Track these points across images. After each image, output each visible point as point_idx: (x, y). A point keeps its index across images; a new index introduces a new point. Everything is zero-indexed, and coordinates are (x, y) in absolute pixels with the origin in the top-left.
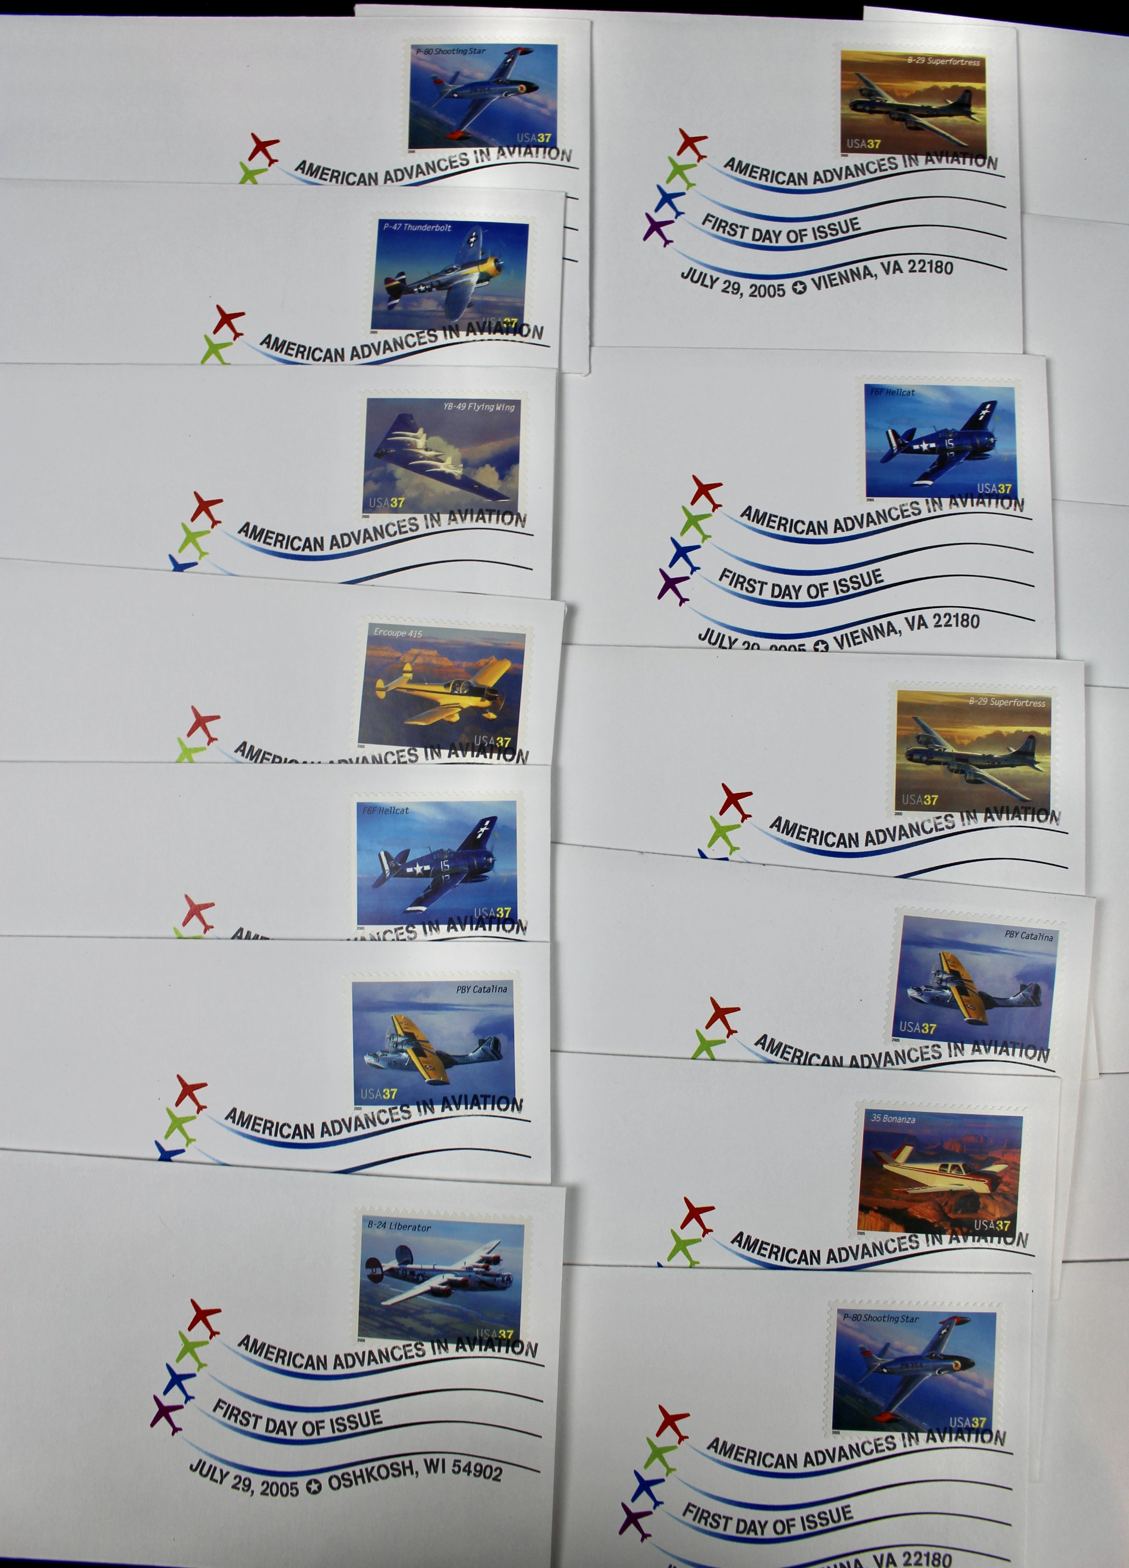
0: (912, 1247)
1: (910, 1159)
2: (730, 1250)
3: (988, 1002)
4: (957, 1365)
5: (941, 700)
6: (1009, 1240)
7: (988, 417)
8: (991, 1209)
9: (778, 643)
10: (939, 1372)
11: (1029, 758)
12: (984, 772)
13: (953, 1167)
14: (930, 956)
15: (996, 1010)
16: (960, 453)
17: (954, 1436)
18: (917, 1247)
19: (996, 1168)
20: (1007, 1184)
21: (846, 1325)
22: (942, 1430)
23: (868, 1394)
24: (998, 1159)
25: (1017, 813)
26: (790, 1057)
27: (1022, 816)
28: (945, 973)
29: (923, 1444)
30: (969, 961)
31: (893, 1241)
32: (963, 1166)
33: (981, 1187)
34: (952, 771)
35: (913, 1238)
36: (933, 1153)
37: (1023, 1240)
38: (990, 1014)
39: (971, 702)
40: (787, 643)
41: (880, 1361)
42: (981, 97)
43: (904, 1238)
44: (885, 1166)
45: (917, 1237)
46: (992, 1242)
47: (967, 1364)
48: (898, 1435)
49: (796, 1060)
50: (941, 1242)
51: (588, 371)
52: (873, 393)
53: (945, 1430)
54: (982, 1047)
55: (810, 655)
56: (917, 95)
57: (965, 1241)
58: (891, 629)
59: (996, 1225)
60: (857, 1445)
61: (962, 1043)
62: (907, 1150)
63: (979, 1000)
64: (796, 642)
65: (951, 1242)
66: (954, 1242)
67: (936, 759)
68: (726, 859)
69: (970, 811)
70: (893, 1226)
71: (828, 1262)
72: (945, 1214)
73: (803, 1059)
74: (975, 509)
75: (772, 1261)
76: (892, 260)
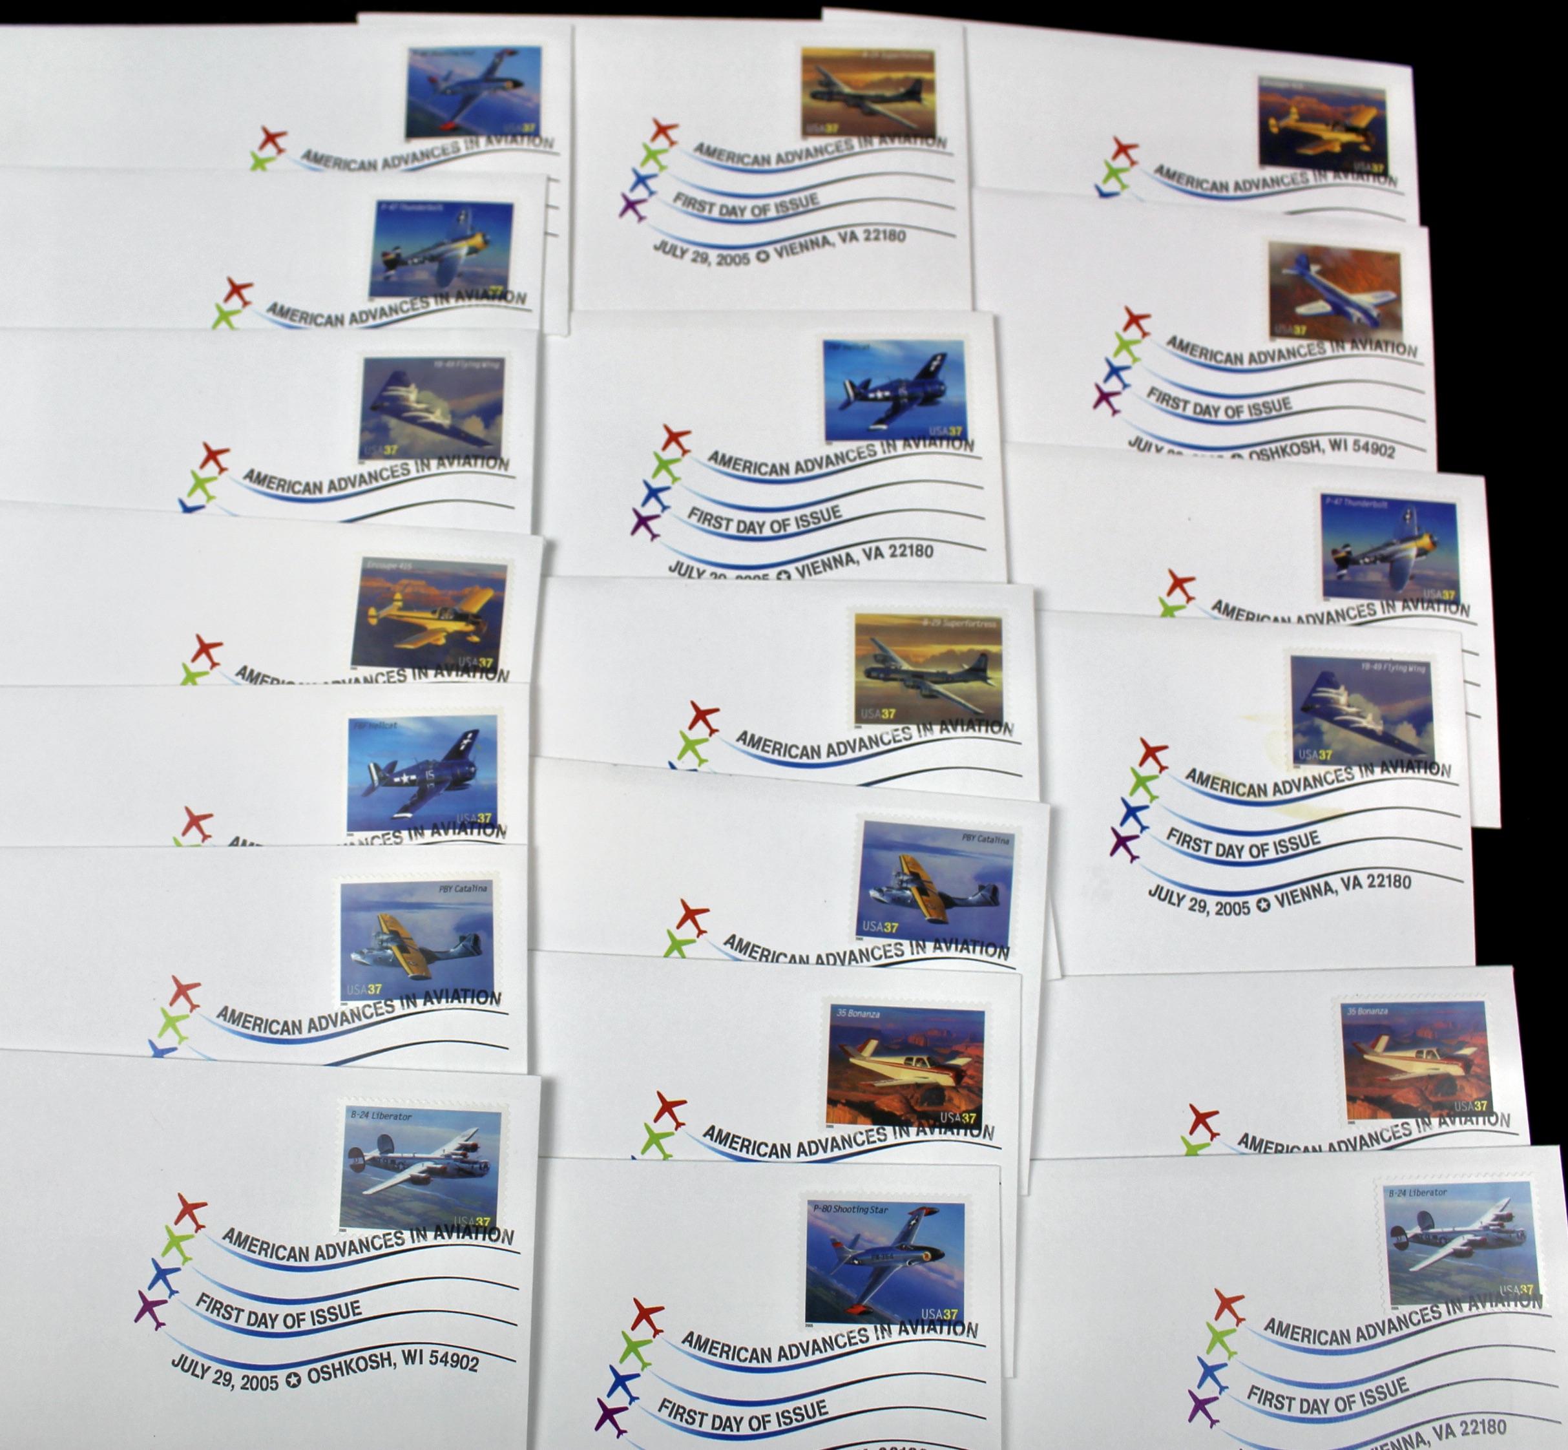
0: (880, 1140)
1: (876, 1053)
2: (702, 1143)
3: (948, 902)
4: (927, 1256)
5: (896, 622)
6: (975, 1132)
7: (938, 368)
8: (956, 1101)
9: (744, 573)
10: (910, 1263)
11: (982, 674)
12: (939, 688)
13: (918, 1060)
14: (891, 859)
15: (955, 909)
16: (912, 399)
17: (926, 1328)
18: (885, 1140)
19: (960, 1061)
20: (971, 1077)
21: (817, 1217)
22: (914, 1322)
23: (840, 1286)
24: (962, 1053)
25: (971, 724)
26: (758, 956)
27: (977, 728)
28: (905, 874)
29: (895, 1337)
30: (930, 865)
31: (861, 1133)
32: (928, 1059)
33: (946, 1080)
34: (908, 686)
35: (881, 1131)
36: (897, 1047)
37: (988, 1133)
38: (950, 913)
39: (925, 623)
40: (752, 573)
41: (851, 1253)
42: (931, 86)
43: (872, 1130)
44: (852, 1060)
45: (884, 1129)
46: (958, 1134)
47: (937, 1255)
48: (870, 1328)
49: (764, 959)
50: (908, 1134)
51: (566, 332)
52: (832, 349)
53: (917, 1322)
54: (943, 945)
55: (772, 583)
56: (872, 85)
57: (932, 1133)
58: (850, 560)
59: (962, 1118)
60: (830, 1338)
61: (924, 942)
62: (873, 1044)
63: (939, 901)
64: (761, 573)
65: (918, 1134)
66: (921, 1134)
67: (892, 676)
68: (695, 770)
69: (926, 722)
70: (861, 1118)
71: (798, 1156)
72: (912, 1108)
73: (771, 957)
74: (928, 449)
75: (743, 1154)
76: (849, 230)
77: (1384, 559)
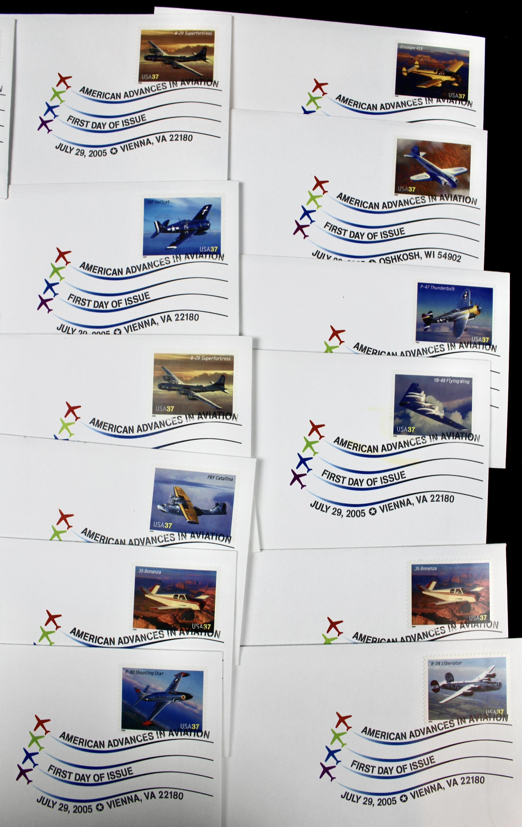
0: (160, 637)
1: (159, 592)
2: (69, 637)
3: (199, 512)
4: (183, 697)
5: (176, 358)
6: (210, 634)
7: (206, 213)
8: (200, 618)
9: (96, 330)
10: (175, 701)
11: (221, 387)
12: (198, 394)
13: (181, 596)
14: (169, 489)
15: (203, 516)
16: (191, 232)
17: (183, 733)
18: (163, 637)
19: (203, 597)
20: (209, 606)
21: (127, 676)
22: (177, 730)
23: (139, 711)
24: (204, 593)
25: (215, 415)
26: (99, 539)
27: (218, 417)
28: (176, 497)
29: (167, 737)
30: (189, 491)
31: (151, 634)
32: (186, 596)
33: (195, 607)
34: (181, 394)
35: (161, 632)
36: (170, 589)
37: (217, 634)
38: (200, 518)
39: (192, 358)
40: (101, 330)
41: (145, 695)
42: (212, 51)
43: (156, 632)
44: (146, 596)
45: (163, 632)
46: (201, 635)
47: (189, 697)
48: (154, 732)
49: (102, 541)
50: (175, 634)
51: (6, 197)
52: (149, 203)
53: (178, 730)
54: (196, 535)
55: (112, 336)
56: (179, 51)
57: (187, 634)
58: (153, 322)
59: (203, 626)
60: (134, 737)
61: (185, 533)
62: (157, 587)
63: (194, 511)
64: (105, 330)
65: (180, 635)
66: (182, 635)
67: (173, 388)
68: (68, 440)
69: (190, 414)
70: (151, 626)
71: (119, 644)
72: (177, 621)
73: (105, 540)
74: (199, 260)
75: (91, 643)
76: (161, 135)
77: (451, 320)
